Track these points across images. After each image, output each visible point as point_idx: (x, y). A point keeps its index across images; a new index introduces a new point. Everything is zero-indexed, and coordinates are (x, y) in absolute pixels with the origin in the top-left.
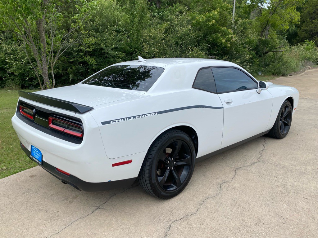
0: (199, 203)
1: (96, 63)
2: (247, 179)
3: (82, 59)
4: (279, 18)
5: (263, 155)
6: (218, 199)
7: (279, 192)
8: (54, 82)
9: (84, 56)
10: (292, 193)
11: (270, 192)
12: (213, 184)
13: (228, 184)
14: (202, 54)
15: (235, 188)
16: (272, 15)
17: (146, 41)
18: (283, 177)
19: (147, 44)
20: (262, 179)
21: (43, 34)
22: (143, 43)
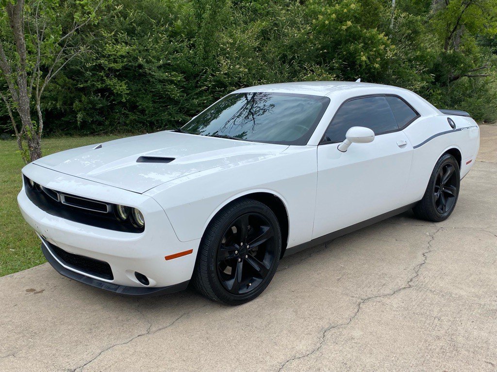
0: (274, 368)
1: (128, 92)
2: (379, 322)
3: (102, 83)
4: (480, 12)
5: (419, 273)
6: (315, 360)
7: (437, 350)
8: (42, 126)
9: (105, 78)
10: (464, 352)
11: (421, 350)
12: (309, 329)
13: (341, 330)
14: (330, 78)
15: (353, 338)
16: (467, 7)
17: (224, 52)
18: (452, 319)
19: (227, 58)
20: (409, 321)
21: (21, 33)
22: (218, 56)
